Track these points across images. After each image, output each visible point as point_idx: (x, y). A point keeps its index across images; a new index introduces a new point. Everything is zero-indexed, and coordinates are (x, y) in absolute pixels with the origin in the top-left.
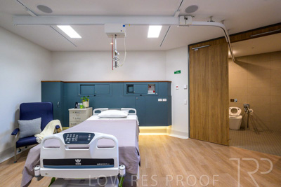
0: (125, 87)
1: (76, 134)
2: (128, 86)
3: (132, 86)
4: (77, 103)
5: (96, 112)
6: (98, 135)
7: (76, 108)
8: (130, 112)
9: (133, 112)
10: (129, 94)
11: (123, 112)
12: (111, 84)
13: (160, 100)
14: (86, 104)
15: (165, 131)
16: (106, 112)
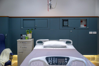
0: (61, 21)
1: (56, 57)
2: (63, 21)
3: (67, 20)
4: (21, 35)
5: (39, 42)
6: (72, 58)
7: (22, 39)
8: (67, 42)
9: (70, 42)
10: (64, 28)
11: (62, 43)
12: (49, 19)
13: (91, 33)
14: (30, 35)
15: (93, 59)
16: (48, 43)
